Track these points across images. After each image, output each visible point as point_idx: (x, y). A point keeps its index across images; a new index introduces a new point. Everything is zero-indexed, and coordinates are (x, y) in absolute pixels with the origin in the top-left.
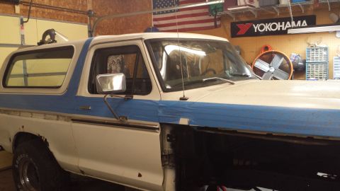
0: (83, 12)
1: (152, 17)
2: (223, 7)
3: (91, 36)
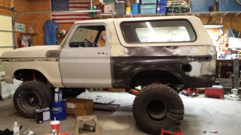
0: (9, 9)
1: (51, 14)
2: (96, 13)
3: (13, 24)
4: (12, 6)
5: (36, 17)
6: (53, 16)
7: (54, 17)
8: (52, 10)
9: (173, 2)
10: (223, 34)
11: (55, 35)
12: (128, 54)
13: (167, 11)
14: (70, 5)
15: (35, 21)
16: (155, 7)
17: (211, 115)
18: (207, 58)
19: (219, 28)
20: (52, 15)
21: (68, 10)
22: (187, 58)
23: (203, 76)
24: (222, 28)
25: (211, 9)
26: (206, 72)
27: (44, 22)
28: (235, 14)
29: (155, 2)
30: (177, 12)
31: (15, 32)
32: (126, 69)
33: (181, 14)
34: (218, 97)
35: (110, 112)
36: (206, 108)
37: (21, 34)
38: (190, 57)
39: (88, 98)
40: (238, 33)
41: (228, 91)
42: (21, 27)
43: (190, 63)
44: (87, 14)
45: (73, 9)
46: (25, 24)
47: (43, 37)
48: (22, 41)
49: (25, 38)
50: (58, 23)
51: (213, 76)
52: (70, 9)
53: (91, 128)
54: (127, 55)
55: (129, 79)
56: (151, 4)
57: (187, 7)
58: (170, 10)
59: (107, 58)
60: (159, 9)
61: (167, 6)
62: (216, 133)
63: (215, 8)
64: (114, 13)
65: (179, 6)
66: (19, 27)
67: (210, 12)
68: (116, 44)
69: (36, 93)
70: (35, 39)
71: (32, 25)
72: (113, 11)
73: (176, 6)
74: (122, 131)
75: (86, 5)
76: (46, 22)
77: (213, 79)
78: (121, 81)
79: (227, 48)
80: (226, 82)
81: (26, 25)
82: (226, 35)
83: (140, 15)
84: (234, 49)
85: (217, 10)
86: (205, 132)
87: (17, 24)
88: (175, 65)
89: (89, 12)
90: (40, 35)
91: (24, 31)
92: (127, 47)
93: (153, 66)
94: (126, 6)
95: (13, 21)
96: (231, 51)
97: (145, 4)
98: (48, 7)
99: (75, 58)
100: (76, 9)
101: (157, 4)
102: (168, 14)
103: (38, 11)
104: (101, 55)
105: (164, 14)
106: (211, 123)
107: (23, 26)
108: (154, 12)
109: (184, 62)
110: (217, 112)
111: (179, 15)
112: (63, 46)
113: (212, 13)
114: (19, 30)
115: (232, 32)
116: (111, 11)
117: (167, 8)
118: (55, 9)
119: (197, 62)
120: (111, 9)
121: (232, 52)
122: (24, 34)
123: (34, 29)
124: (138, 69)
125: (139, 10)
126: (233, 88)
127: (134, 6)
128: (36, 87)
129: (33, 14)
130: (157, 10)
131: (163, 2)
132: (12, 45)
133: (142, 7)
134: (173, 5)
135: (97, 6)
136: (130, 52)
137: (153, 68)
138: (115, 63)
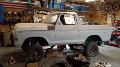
9: (67, 5)
44: (26, 4)
58: (66, 8)
73: (69, 7)
97: (56, 4)
101: (61, 4)
112: (55, 25)
130: (60, 7)
135: (31, 1)
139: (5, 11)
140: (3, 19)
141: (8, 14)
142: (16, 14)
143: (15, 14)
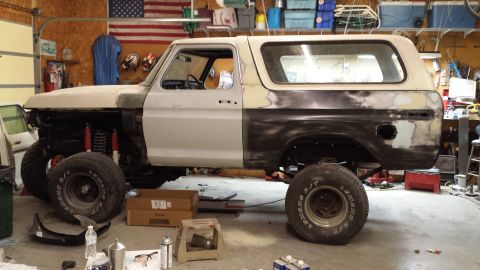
0: (27, 10)
1: (108, 23)
2: (198, 24)
3: (36, 41)
4: (33, 6)
5: (77, 28)
6: (112, 26)
7: (113, 30)
8: (111, 16)
9: (346, 8)
10: (439, 72)
11: (116, 66)
12: (277, 103)
13: (336, 25)
14: (146, 7)
15: (75, 35)
16: (313, 15)
17: (422, 221)
18: (426, 114)
19: (431, 60)
20: (110, 24)
21: (142, 16)
22: (389, 114)
23: (417, 147)
24: (437, 60)
25: (418, 23)
26: (422, 141)
27: (93, 40)
28: (463, 33)
29: (313, 6)
30: (355, 27)
31: (38, 57)
32: (272, 132)
33: (362, 30)
34: (430, 189)
35: (233, 215)
36: (410, 210)
37: (49, 61)
38: (395, 112)
39: (183, 188)
40: (467, 68)
41: (447, 178)
42: (49, 48)
43: (393, 124)
44: (181, 24)
45: (152, 15)
46: (56, 40)
47: (90, 68)
48: (52, 75)
49: (56, 69)
50: (122, 42)
51: (435, 147)
52: (147, 15)
53: (208, 243)
54: (274, 106)
55: (277, 152)
56: (304, 10)
57: (373, 17)
58: (341, 22)
59: (237, 110)
60: (319, 20)
61: (336, 15)
62: (438, 253)
63: (425, 21)
64: (234, 25)
65: (359, 16)
66: (46, 47)
67: (416, 29)
68: (253, 85)
69: (95, 175)
70: (74, 70)
71: (70, 45)
72: (231, 21)
73: (354, 16)
74: (263, 249)
75: (179, 8)
76: (99, 39)
77: (436, 152)
78: (260, 154)
79: (445, 98)
80: (444, 161)
81: (58, 43)
82: (443, 72)
83: (282, 30)
84: (458, 100)
85: (430, 25)
86: (417, 252)
87: (42, 42)
88: (366, 127)
89: (184, 23)
90: (86, 65)
91: (54, 55)
92: (275, 92)
93: (323, 128)
94: (257, 12)
95: (34, 35)
96: (454, 103)
97: (294, 10)
98: (102, 8)
99: (175, 109)
100: (157, 15)
101: (317, 10)
102: (338, 30)
103: (81, 17)
104: (225, 105)
105: (330, 30)
106: (425, 235)
107: (53, 44)
108: (311, 25)
109: (383, 121)
110: (433, 217)
111: (360, 33)
112: (149, 87)
113: (420, 31)
114: (46, 54)
115: (455, 67)
116: (228, 21)
117: (335, 18)
118: (117, 13)
119: (406, 122)
120: (228, 18)
121: (456, 105)
122: (55, 61)
123: (74, 52)
124: (294, 132)
125: (282, 21)
126: (457, 173)
127: (272, 11)
128: (93, 163)
129: (72, 23)
130: (315, 22)
131: (327, 7)
132: (33, 83)
133: (288, 15)
134: (348, 13)
135: (200, 10)
136: (280, 100)
137: (324, 130)
138: (251, 120)
139: (123, 55)
140: (117, 79)
141: (127, 64)
142: (150, 62)
143: (147, 61)
